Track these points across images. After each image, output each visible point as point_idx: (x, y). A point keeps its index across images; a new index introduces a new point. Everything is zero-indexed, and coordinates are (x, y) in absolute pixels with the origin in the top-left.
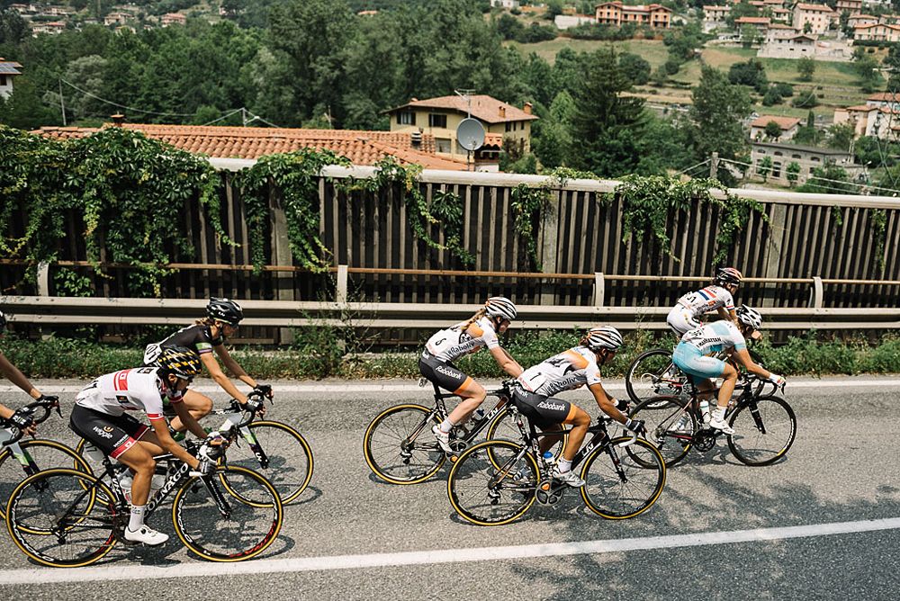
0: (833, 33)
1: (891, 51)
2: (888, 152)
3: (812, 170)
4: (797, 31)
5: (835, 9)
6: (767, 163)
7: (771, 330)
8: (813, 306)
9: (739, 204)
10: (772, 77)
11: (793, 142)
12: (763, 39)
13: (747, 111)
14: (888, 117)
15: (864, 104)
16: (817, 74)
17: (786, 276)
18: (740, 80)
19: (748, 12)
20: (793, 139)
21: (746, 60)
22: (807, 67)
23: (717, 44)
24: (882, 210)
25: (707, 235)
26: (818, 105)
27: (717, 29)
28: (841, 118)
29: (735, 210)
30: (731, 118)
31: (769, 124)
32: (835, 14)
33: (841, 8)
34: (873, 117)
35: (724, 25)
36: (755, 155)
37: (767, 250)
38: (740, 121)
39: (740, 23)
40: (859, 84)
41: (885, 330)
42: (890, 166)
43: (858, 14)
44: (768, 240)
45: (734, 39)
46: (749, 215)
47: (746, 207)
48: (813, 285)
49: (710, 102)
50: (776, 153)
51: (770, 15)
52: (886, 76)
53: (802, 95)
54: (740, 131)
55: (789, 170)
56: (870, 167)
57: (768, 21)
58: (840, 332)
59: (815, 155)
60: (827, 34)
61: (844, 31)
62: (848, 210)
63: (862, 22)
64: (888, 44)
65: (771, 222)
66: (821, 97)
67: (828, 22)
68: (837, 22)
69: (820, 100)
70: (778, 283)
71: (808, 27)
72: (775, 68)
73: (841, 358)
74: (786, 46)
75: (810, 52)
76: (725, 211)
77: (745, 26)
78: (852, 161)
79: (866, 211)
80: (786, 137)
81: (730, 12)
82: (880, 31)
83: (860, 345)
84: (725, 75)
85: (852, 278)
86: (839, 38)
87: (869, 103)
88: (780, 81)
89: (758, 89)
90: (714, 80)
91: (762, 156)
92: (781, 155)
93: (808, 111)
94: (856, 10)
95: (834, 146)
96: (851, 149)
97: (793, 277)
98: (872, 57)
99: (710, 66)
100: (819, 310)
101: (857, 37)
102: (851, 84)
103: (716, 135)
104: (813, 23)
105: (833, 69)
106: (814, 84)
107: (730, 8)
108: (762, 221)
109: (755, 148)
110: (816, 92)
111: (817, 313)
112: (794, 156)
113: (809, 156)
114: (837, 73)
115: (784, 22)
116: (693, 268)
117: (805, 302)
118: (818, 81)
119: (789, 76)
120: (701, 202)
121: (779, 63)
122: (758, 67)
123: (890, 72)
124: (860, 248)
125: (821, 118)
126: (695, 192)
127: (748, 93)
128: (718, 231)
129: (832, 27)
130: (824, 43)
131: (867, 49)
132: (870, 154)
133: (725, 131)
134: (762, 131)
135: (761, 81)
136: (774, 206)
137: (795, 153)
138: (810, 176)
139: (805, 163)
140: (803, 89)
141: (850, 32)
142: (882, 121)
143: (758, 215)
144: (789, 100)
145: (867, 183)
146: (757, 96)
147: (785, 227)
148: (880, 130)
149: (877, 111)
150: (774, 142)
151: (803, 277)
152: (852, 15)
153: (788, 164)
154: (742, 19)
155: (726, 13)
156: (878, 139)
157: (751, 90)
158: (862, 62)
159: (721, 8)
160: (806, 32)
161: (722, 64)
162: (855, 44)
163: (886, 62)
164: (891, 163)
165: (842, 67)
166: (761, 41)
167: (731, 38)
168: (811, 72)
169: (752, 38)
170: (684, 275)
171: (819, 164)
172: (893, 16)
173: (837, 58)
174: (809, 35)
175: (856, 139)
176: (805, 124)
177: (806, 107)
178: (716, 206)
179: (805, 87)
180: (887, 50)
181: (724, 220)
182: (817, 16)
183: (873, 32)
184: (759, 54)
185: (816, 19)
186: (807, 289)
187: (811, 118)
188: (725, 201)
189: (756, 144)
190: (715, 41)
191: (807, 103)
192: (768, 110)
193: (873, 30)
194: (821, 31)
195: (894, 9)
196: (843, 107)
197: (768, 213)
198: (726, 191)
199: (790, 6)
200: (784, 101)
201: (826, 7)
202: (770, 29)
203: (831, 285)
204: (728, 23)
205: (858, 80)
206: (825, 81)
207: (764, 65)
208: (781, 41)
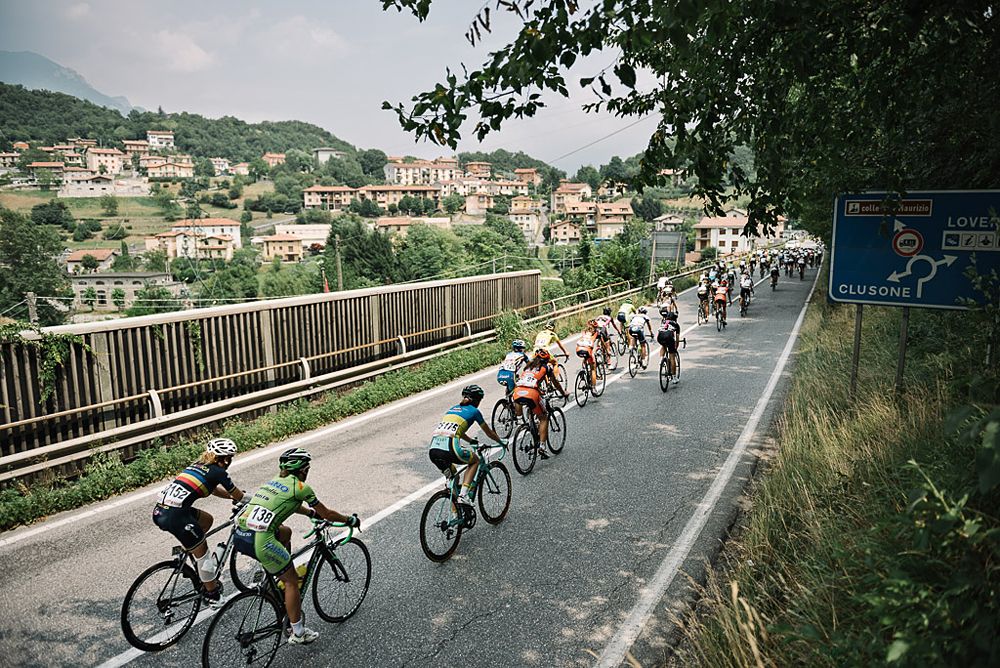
0: (128, 173)
1: (183, 185)
2: (200, 268)
3: (136, 293)
4: (94, 173)
5: (125, 152)
6: (91, 294)
7: (119, 449)
8: (154, 417)
9: (56, 340)
10: (78, 215)
11: (113, 270)
12: (60, 181)
13: (58, 249)
14: (193, 239)
15: (170, 231)
16: (121, 209)
17: (122, 396)
18: (44, 220)
19: (40, 157)
20: (112, 267)
21: (47, 201)
22: (110, 204)
23: (12, 189)
24: (195, 321)
25: (29, 376)
26: (128, 235)
27: (8, 174)
28: (152, 244)
29: (54, 347)
30: (43, 257)
31: (84, 257)
32: (125, 157)
33: (131, 151)
34: (180, 240)
35: (16, 170)
36: (76, 288)
37: (96, 377)
38: (53, 258)
39: (33, 168)
40: (162, 214)
41: (224, 419)
42: (204, 279)
43: (147, 156)
44: (95, 366)
45: (30, 183)
46: (69, 348)
47: (65, 342)
48: (149, 398)
49: (17, 244)
50: (98, 283)
51: (63, 160)
52: (184, 206)
53: (111, 228)
54: (56, 267)
55: (114, 296)
56: (188, 282)
57: (62, 164)
58: (186, 433)
59: (136, 280)
60: (122, 174)
61: (138, 170)
62: (165, 326)
63: (153, 162)
64: (180, 180)
65: (93, 351)
66: (130, 228)
67: (121, 163)
68: (130, 163)
69: (129, 231)
70: (115, 405)
71: (103, 169)
72: (79, 206)
73: (191, 454)
74: (85, 187)
75: (110, 190)
76: (42, 351)
77: (39, 171)
78: (171, 280)
79: (181, 324)
80: (104, 267)
81: (20, 158)
82: (170, 169)
83: (206, 438)
84: (28, 217)
85: (184, 384)
86: (135, 176)
87: (174, 229)
88: (86, 218)
89: (65, 227)
90: (17, 223)
91: (84, 288)
92: (103, 283)
93: (120, 242)
94: (145, 152)
95: (152, 269)
96: (168, 269)
97: (129, 395)
98: (168, 190)
99: (8, 210)
100: (161, 418)
101: (150, 175)
102: (154, 215)
103: (31, 274)
104: (107, 164)
105: (134, 203)
106: (120, 218)
107: (19, 155)
108: (84, 351)
109: (75, 280)
110: (124, 225)
111: (159, 422)
112: (116, 283)
113: (131, 281)
114: (140, 207)
115: (78, 165)
116: (21, 412)
117: (146, 415)
118: (124, 215)
119: (96, 212)
120: (13, 346)
121: (82, 202)
122: (61, 206)
123: (186, 202)
124: (184, 357)
125: (134, 247)
126: (5, 338)
127: (57, 231)
128: (39, 370)
129: (126, 168)
130: (121, 182)
131: (162, 184)
132: (185, 272)
133: (39, 269)
134: (79, 264)
135: (67, 220)
136: (92, 336)
137: (116, 280)
138: (135, 298)
139: (128, 288)
140: (110, 223)
141: (144, 172)
142: (189, 243)
143: (78, 347)
144: (99, 234)
145: (188, 296)
146: (66, 233)
147: (109, 352)
148: (189, 251)
149: (182, 236)
150: (93, 272)
151: (138, 393)
152: (142, 157)
153: (112, 291)
154: (34, 164)
155: (16, 159)
156: (189, 259)
157: (59, 228)
158: (160, 196)
159: (9, 155)
160: (102, 173)
161: (22, 206)
162: (150, 180)
163: (181, 194)
164: (205, 276)
165: (143, 201)
166: (58, 183)
167: (27, 182)
168: (115, 207)
169: (50, 181)
170: (12, 421)
171: (141, 287)
172: (179, 156)
173: (136, 194)
174: (105, 175)
175: (170, 260)
176: (120, 253)
177: (118, 239)
178: (31, 347)
179: (113, 221)
180: (179, 184)
181: (44, 358)
182: (109, 158)
183: (164, 170)
184: (59, 195)
185: (110, 162)
186: (145, 403)
187: (124, 247)
188: (40, 341)
189: (75, 276)
190: (9, 186)
191: (118, 235)
192: (80, 245)
193: (163, 168)
194: (116, 171)
195: (178, 151)
196: (152, 235)
197: (89, 344)
198: (39, 331)
199: (82, 150)
200: (95, 235)
201: (116, 150)
202: (66, 172)
203: (166, 394)
204: (19, 168)
205: (160, 211)
206: (130, 215)
207: (67, 204)
208: (79, 182)
